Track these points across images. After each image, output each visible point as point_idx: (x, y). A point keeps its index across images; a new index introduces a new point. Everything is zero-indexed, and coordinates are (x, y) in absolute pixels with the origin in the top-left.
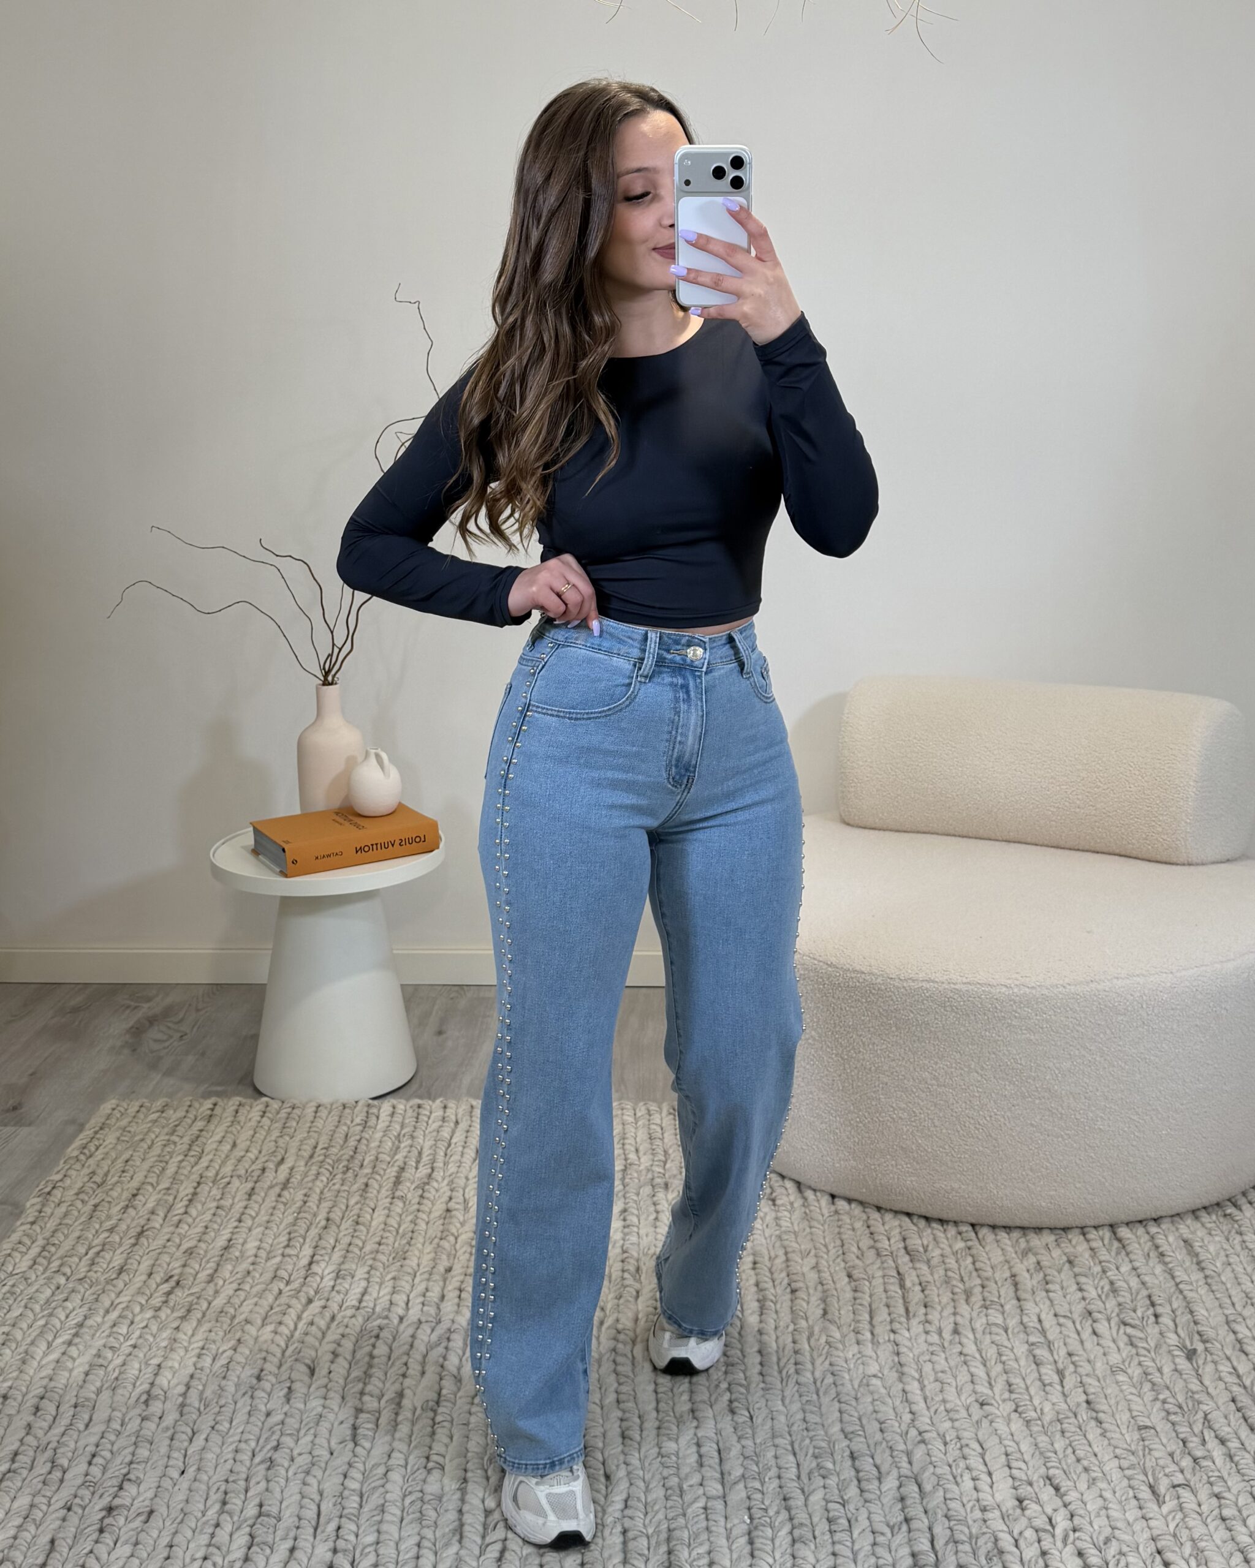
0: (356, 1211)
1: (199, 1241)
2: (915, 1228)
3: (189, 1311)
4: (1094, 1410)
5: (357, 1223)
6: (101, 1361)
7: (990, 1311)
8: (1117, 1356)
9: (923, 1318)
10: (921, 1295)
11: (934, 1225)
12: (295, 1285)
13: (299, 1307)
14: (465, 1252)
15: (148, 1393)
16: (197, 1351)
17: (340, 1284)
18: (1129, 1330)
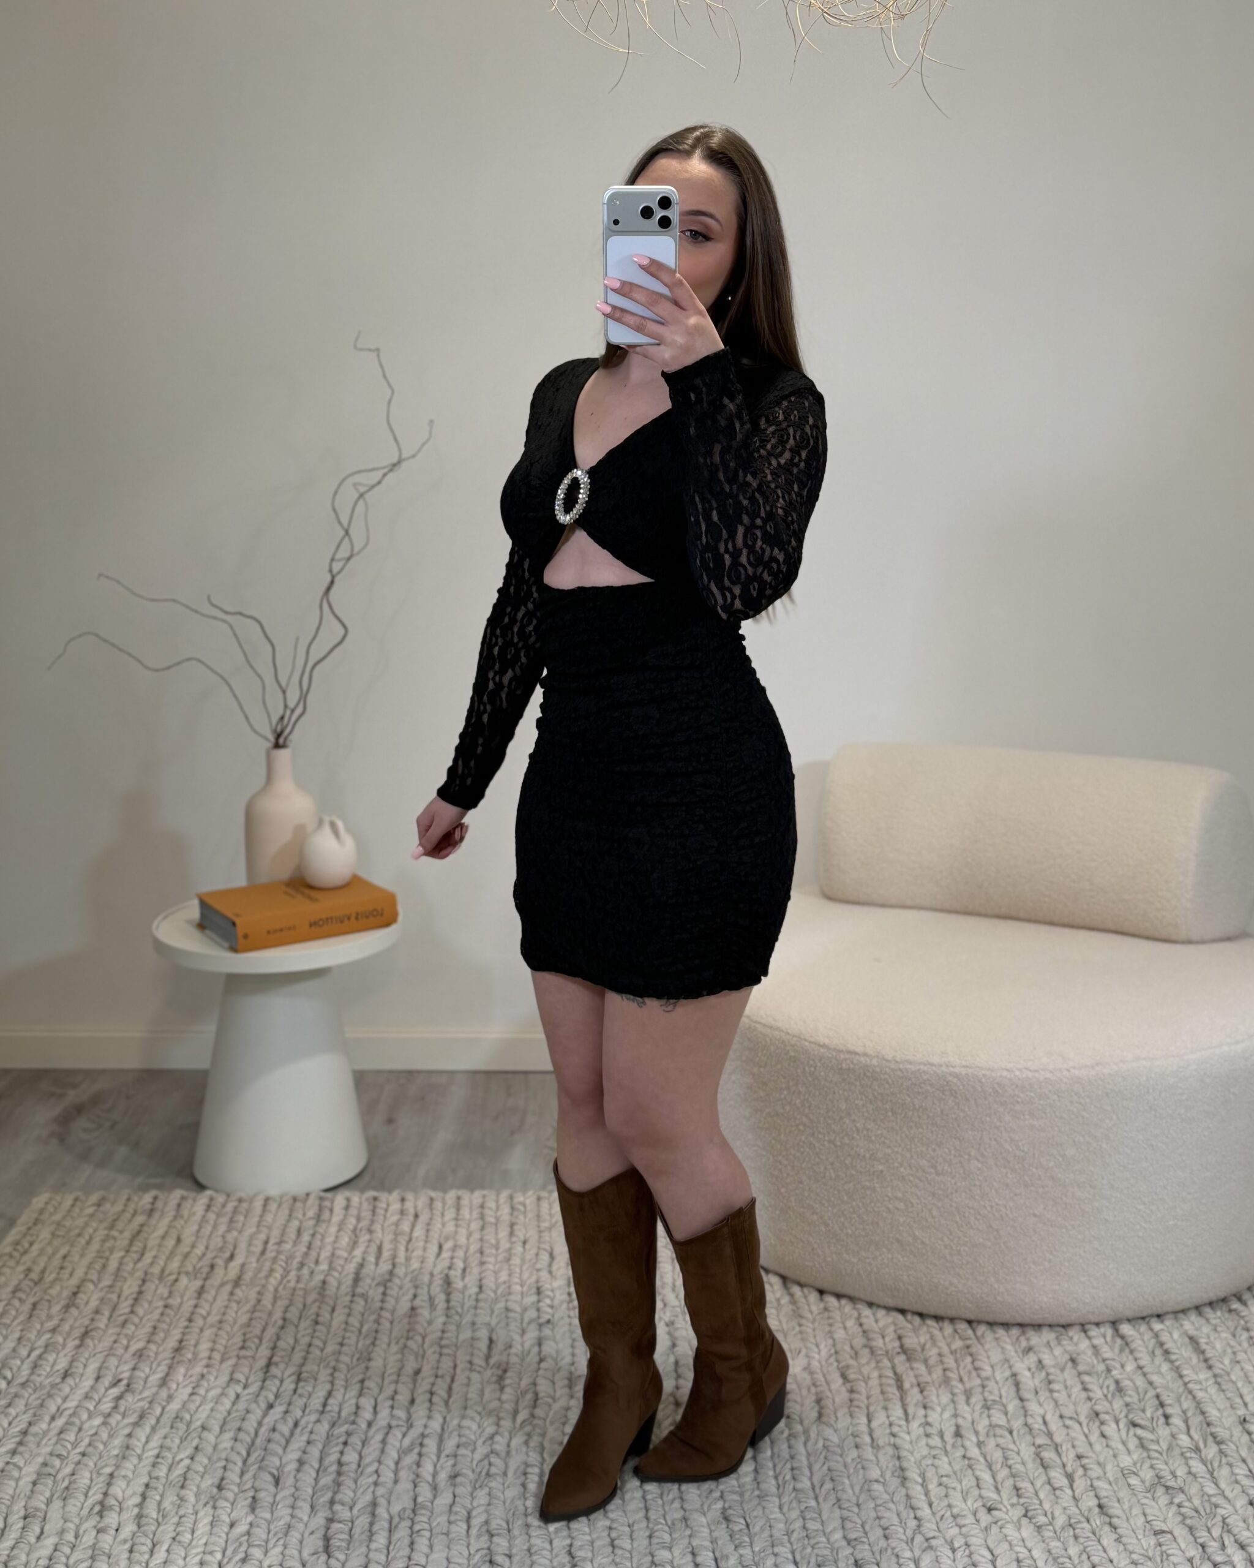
0: (314, 1309)
1: (149, 1342)
2: (909, 1326)
3: (142, 1417)
4: (1107, 1515)
5: (317, 1323)
6: (49, 1470)
7: (992, 1412)
8: (1128, 1459)
9: (923, 1420)
10: (919, 1397)
11: (930, 1322)
12: (254, 1388)
13: (259, 1413)
14: (434, 1353)
15: (101, 1503)
16: (152, 1460)
17: (303, 1387)
18: (1139, 1431)
